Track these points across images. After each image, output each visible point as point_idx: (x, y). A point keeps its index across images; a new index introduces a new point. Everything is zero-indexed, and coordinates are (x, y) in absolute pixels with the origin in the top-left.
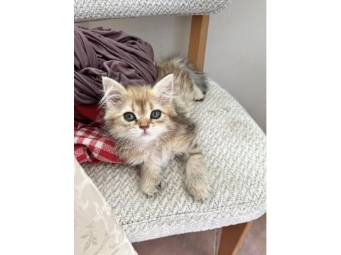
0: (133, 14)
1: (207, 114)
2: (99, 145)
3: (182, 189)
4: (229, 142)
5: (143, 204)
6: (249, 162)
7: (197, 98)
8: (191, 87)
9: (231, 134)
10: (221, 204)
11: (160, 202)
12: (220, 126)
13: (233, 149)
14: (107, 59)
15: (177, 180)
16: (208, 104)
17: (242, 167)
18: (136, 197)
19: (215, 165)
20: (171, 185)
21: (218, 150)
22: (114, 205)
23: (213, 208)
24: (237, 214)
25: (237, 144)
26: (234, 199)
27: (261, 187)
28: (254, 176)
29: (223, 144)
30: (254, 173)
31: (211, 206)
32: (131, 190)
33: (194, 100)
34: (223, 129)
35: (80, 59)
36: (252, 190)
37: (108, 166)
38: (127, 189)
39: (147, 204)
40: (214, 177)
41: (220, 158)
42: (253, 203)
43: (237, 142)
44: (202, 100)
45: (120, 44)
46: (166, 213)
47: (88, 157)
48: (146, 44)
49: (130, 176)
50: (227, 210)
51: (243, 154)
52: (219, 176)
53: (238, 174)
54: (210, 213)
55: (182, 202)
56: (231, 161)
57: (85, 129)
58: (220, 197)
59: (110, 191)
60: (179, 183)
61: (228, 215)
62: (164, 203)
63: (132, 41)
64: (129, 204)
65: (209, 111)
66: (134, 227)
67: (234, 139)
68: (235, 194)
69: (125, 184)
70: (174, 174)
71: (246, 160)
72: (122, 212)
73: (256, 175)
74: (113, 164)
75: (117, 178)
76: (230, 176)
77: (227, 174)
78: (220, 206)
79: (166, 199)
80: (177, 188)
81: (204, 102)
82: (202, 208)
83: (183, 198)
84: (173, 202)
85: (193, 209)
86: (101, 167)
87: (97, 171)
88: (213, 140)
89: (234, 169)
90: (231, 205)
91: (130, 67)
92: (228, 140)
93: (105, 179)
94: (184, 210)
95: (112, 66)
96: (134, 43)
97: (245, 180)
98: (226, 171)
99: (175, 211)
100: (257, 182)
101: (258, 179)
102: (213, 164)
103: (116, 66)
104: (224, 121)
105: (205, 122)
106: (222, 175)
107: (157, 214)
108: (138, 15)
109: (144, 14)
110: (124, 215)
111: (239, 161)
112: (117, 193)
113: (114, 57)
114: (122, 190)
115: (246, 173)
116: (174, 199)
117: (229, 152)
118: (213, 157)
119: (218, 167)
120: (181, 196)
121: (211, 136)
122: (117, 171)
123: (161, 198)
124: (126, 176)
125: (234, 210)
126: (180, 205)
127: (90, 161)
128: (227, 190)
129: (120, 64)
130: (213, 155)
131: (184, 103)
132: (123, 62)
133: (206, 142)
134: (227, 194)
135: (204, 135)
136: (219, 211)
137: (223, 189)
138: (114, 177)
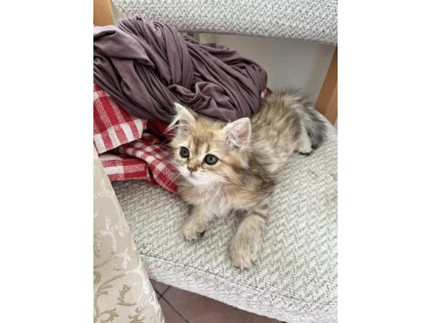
0: (260, 33)
1: (304, 174)
2: (160, 167)
3: (225, 248)
4: (314, 217)
5: (177, 244)
6: (325, 252)
7: (301, 150)
8: (296, 135)
9: (323, 208)
10: (262, 285)
11: (195, 251)
12: (313, 194)
13: (313, 228)
14: (205, 79)
15: (226, 236)
16: (314, 162)
17: (312, 255)
18: (175, 235)
19: (279, 238)
20: (216, 237)
21: (294, 222)
22: (151, 233)
23: (250, 285)
24: (279, 306)
25: (322, 224)
26: (281, 287)
27: (324, 288)
28: (322, 271)
29: (304, 217)
30: (325, 267)
31: (250, 282)
32: (174, 226)
33: (296, 151)
34: (314, 199)
35: (173, 73)
36: (310, 288)
37: (166, 193)
38: (171, 223)
39: (181, 246)
40: (269, 251)
41: (291, 231)
42: (304, 303)
43: (325, 222)
44: (308, 154)
45: (225, 66)
46: (196, 265)
47: (148, 175)
48: (260, 70)
49: (181, 210)
50: (266, 296)
51: (324, 238)
52: (276, 252)
53: (302, 261)
54: (245, 289)
55: (219, 261)
56: (303, 241)
57: (157, 147)
58: (264, 276)
59: (154, 218)
60: (225, 240)
61: (267, 303)
62: (199, 253)
63: (244, 64)
64: (165, 239)
65: (309, 171)
66: (159, 263)
67: (322, 217)
68: (285, 282)
69: (172, 217)
70: (225, 227)
71: (324, 248)
72: (155, 243)
73: (326, 272)
74: (170, 192)
75: (167, 207)
76: (290, 258)
77: (288, 254)
78: (260, 286)
79: (203, 250)
80: (220, 244)
81: (309, 157)
82: (238, 278)
83: (221, 258)
84: (209, 257)
85: (227, 275)
86: (158, 191)
87: (153, 193)
88: (295, 208)
89: (301, 252)
90: (274, 292)
91: (226, 94)
92: (313, 213)
93: (155, 204)
94: (216, 271)
95: (205, 89)
96: (244, 68)
97: (307, 271)
98: (289, 250)
99: (206, 268)
100: (321, 281)
101: (325, 278)
102: (277, 235)
103: (209, 89)
104: (322, 190)
105: (297, 183)
106: (280, 253)
107: (186, 261)
108: (267, 34)
109: (273, 35)
110: (155, 247)
111: (313, 245)
112: (159, 222)
113: (213, 79)
114: (165, 221)
115: (313, 264)
116: (212, 254)
117: (306, 229)
118: (282, 228)
119: (281, 241)
120: (220, 254)
121: (294, 202)
122: (171, 200)
123: (198, 247)
124: (177, 209)
125: (276, 301)
126: (215, 264)
127: (150, 180)
128: (277, 273)
129: (215, 87)
130: (283, 224)
131: (272, 151)
132: (220, 86)
133: (284, 206)
134: (274, 277)
135: (287, 199)
136: (256, 293)
137: (272, 269)
138: (165, 205)
